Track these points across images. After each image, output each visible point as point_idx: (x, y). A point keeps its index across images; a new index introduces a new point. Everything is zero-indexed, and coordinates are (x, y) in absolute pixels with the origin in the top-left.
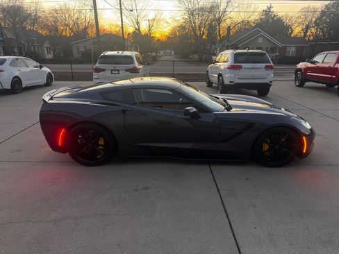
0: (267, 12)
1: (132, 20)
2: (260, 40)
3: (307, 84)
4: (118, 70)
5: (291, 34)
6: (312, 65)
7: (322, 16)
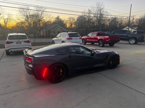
0: (58, 18)
2: (59, 29)
3: (87, 43)
4: (20, 42)
5: (66, 26)
6: (88, 37)
7: (77, 21)
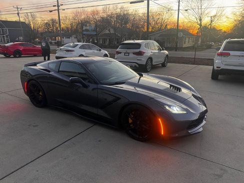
1: (196, 18)
